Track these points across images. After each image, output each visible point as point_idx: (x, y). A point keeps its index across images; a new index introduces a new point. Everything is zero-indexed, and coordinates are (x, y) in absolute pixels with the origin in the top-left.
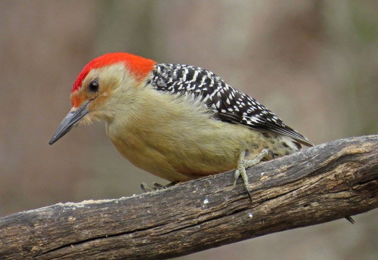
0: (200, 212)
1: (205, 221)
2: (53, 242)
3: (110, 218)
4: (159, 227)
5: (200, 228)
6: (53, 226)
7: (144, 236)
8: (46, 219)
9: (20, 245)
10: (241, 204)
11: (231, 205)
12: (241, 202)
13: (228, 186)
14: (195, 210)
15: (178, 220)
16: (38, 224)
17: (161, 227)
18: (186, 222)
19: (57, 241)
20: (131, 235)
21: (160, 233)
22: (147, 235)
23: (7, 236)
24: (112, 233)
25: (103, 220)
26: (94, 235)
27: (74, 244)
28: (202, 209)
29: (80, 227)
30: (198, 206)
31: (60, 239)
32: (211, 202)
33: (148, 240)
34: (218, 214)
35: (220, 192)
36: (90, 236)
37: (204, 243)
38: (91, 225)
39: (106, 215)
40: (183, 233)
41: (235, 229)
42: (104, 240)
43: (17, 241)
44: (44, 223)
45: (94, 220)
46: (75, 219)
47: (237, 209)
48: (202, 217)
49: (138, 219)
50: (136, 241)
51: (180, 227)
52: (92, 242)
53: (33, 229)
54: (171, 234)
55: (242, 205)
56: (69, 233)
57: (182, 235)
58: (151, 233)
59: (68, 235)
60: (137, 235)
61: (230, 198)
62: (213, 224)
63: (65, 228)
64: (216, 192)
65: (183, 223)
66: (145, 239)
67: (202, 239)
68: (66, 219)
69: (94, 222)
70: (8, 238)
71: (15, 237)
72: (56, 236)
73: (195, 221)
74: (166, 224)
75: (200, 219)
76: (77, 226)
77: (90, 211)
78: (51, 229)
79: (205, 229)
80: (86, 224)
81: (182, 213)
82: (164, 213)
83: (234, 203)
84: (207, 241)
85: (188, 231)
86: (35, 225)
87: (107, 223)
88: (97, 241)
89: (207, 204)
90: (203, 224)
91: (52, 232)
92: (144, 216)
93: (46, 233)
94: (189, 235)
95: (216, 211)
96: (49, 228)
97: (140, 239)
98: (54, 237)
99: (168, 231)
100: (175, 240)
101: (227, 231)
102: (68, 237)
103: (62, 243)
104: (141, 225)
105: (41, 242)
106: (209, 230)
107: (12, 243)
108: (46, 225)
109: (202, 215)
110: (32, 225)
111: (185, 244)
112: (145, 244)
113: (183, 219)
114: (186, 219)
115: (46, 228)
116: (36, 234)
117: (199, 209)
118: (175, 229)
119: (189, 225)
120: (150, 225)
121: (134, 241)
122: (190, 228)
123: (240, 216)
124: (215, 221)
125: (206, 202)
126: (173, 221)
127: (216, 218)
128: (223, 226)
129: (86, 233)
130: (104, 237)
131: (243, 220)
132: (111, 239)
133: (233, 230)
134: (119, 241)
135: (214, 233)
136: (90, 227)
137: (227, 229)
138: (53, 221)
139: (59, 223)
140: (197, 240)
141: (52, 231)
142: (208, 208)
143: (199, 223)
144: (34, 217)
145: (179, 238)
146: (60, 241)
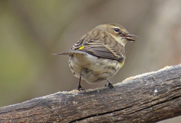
0: (153, 98)
1: (155, 105)
2: (66, 118)
3: (98, 102)
4: (127, 109)
5: (152, 109)
6: (64, 108)
7: (119, 114)
8: (59, 103)
9: (45, 121)
10: (177, 93)
11: (171, 94)
12: (177, 91)
13: (168, 80)
14: (150, 96)
15: (139, 104)
16: (53, 106)
17: (129, 108)
18: (144, 105)
19: (68, 118)
20: (112, 114)
21: (129, 113)
22: (121, 114)
23: (35, 115)
24: (101, 113)
25: (94, 103)
26: (90, 114)
27: (78, 120)
28: (154, 96)
29: (81, 109)
30: (151, 94)
31: (70, 117)
32: (159, 91)
33: (122, 117)
34: (163, 100)
35: (164, 84)
36: (88, 115)
37: (152, 120)
38: (88, 107)
39: (95, 100)
40: (142, 113)
41: (172, 110)
42: (95, 117)
43: (43, 118)
44: (58, 106)
45: (89, 104)
46: (77, 103)
47: (175, 96)
48: (153, 102)
49: (115, 103)
50: (115, 118)
51: (141, 109)
52: (88, 119)
53: (51, 110)
54: (135, 113)
55: (178, 94)
56: (75, 113)
57: (142, 114)
58: (123, 113)
59: (75, 114)
60: (115, 114)
61: (171, 89)
62: (160, 107)
63: (72, 109)
64: (161, 84)
65: (142, 106)
66: (120, 117)
67: (152, 117)
68: (72, 102)
69: (89, 105)
70: (36, 116)
71: (41, 115)
72: (67, 115)
73: (149, 104)
74: (133, 106)
75: (152, 103)
76: (79, 108)
77: (84, 97)
78: (64, 110)
79: (155, 110)
80: (84, 106)
81: (142, 99)
82: (130, 99)
83: (173, 92)
84: (154, 119)
85: (145, 112)
86: (52, 107)
87: (97, 105)
88: (92, 118)
89: (157, 93)
90: (154, 107)
91: (64, 112)
92: (119, 101)
93: (60, 113)
94: (146, 114)
95: (162, 98)
96: (62, 109)
97: (117, 117)
98: (66, 115)
99: (134, 111)
100: (138, 117)
101: (167, 111)
102: (74, 116)
103: (71, 120)
104: (118, 107)
105: (58, 119)
106: (157, 111)
107: (40, 119)
108: (60, 107)
109: (154, 100)
110: (50, 107)
111: (142, 121)
112: (120, 120)
113: (142, 103)
114: (144, 103)
115: (60, 109)
116: (54, 113)
117: (152, 96)
118: (137, 110)
119: (145, 107)
120: (123, 107)
121: (113, 118)
122: (146, 109)
123: (176, 101)
124: (161, 104)
125: (156, 91)
126: (136, 105)
127: (161, 102)
128: (166, 108)
129: (85, 113)
130: (96, 115)
131: (178, 104)
132: (100, 117)
133: (171, 111)
134: (105, 118)
135: (160, 113)
136: (87, 109)
137: (168, 110)
138: (64, 104)
139: (68, 105)
140: (149, 117)
141: (64, 111)
142: (157, 95)
143: (152, 106)
144: (50, 101)
145: (140, 116)
146: (70, 118)
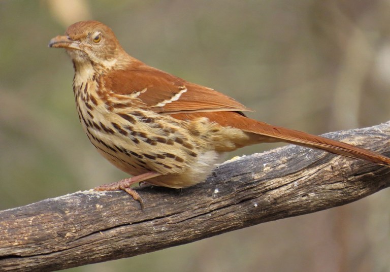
0: (211, 201)
1: (215, 210)
2: (85, 228)
3: (133, 206)
4: (175, 215)
5: (212, 216)
6: (83, 213)
7: (163, 223)
8: (75, 206)
9: (55, 232)
10: (248, 193)
11: (239, 195)
12: (247, 192)
13: (235, 176)
14: (208, 199)
15: (192, 208)
16: (68, 211)
17: (177, 215)
18: (199, 211)
19: (88, 227)
20: (152, 223)
21: (177, 221)
22: (165, 222)
23: (42, 223)
24: (136, 220)
25: (127, 207)
26: (120, 223)
27: (102, 231)
28: (214, 198)
29: (107, 215)
30: (210, 195)
31: (91, 226)
32: (221, 192)
33: (166, 227)
34: (227, 203)
35: (229, 182)
36: (117, 224)
37: (212, 231)
38: (117, 212)
39: (128, 203)
40: (196, 221)
41: (240, 218)
42: (128, 227)
43: (52, 227)
44: (75, 210)
45: (119, 208)
46: (102, 206)
47: (243, 199)
48: (212, 206)
49: (157, 207)
50: (156, 228)
51: (194, 215)
52: (118, 229)
53: (65, 216)
54: (186, 221)
55: (248, 195)
56: (98, 220)
57: (196, 223)
58: (169, 221)
59: (98, 222)
60: (157, 223)
61: (238, 188)
62: (223, 213)
63: (94, 216)
64: (225, 182)
65: (196, 212)
66: (164, 226)
67: (211, 227)
68: (94, 206)
69: (119, 209)
70: (43, 225)
71: (50, 223)
72: (87, 223)
73: (207, 209)
74: (182, 212)
75: (211, 208)
76: (105, 214)
77: (113, 199)
78: (83, 216)
79: (215, 217)
80: (112, 212)
81: (196, 202)
82: (179, 202)
83: (241, 193)
84: (215, 229)
85: (201, 220)
86: (66, 212)
87: (131, 210)
88: (123, 228)
89: (218, 193)
90: (214, 212)
91: (83, 220)
92: (162, 204)
93: (78, 220)
94: (202, 223)
95: (225, 200)
96: (80, 215)
97: (160, 226)
98: (85, 224)
99: (184, 219)
100: (190, 227)
101: (233, 219)
102: (98, 224)
103: (92, 230)
104: (161, 213)
105: (74, 228)
106: (218, 218)
107: (48, 229)
108: (77, 212)
109: (213, 204)
110: (63, 213)
111: (196, 232)
112: (163, 231)
113: (197, 207)
114: (199, 208)
115: (77, 215)
116: (69, 221)
117: (211, 198)
118: (189, 217)
119: (201, 213)
120: (168, 213)
121: (154, 228)
122: (202, 216)
123: (246, 205)
124: (223, 209)
125: (216, 191)
126: (188, 210)
127: (224, 207)
128: (231, 215)
129: (113, 221)
130: (129, 224)
131: (248, 210)
132: (135, 226)
133: (238, 219)
134: (142, 228)
135: (222, 221)
136: (117, 215)
137: (234, 217)
138: (83, 208)
139: (89, 210)
140: (207, 227)
141: (83, 218)
142: (219, 197)
143: (211, 211)
144: (64, 204)
145: (193, 225)
146: (91, 228)
